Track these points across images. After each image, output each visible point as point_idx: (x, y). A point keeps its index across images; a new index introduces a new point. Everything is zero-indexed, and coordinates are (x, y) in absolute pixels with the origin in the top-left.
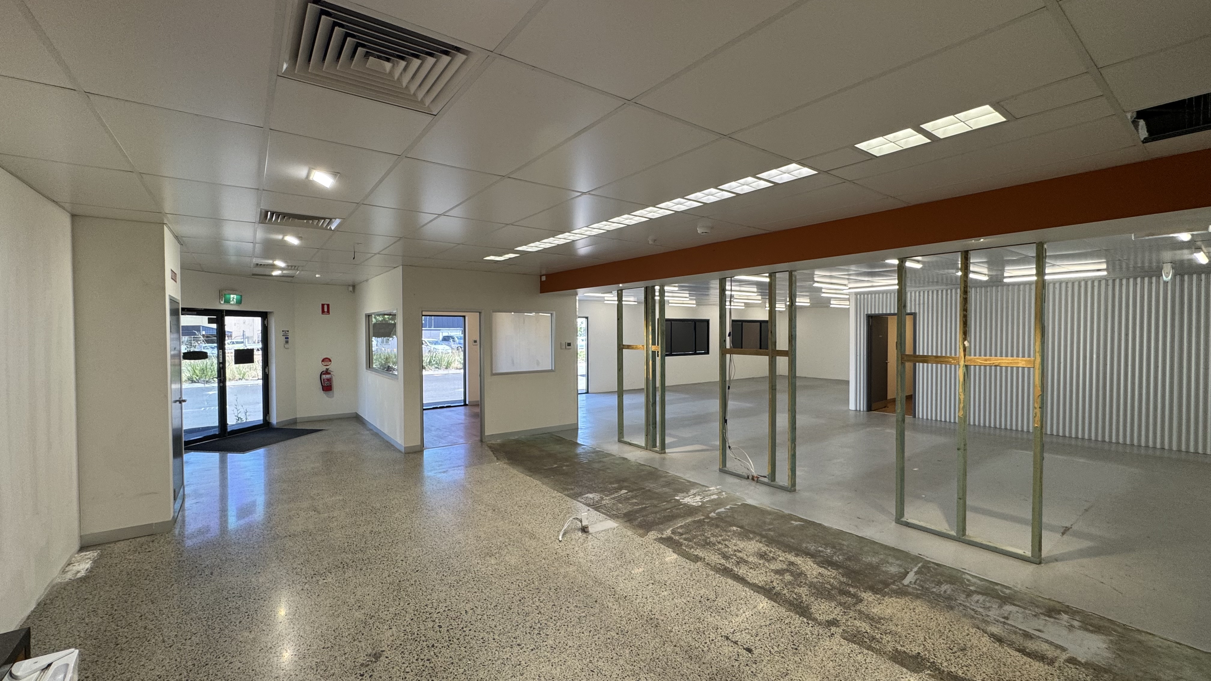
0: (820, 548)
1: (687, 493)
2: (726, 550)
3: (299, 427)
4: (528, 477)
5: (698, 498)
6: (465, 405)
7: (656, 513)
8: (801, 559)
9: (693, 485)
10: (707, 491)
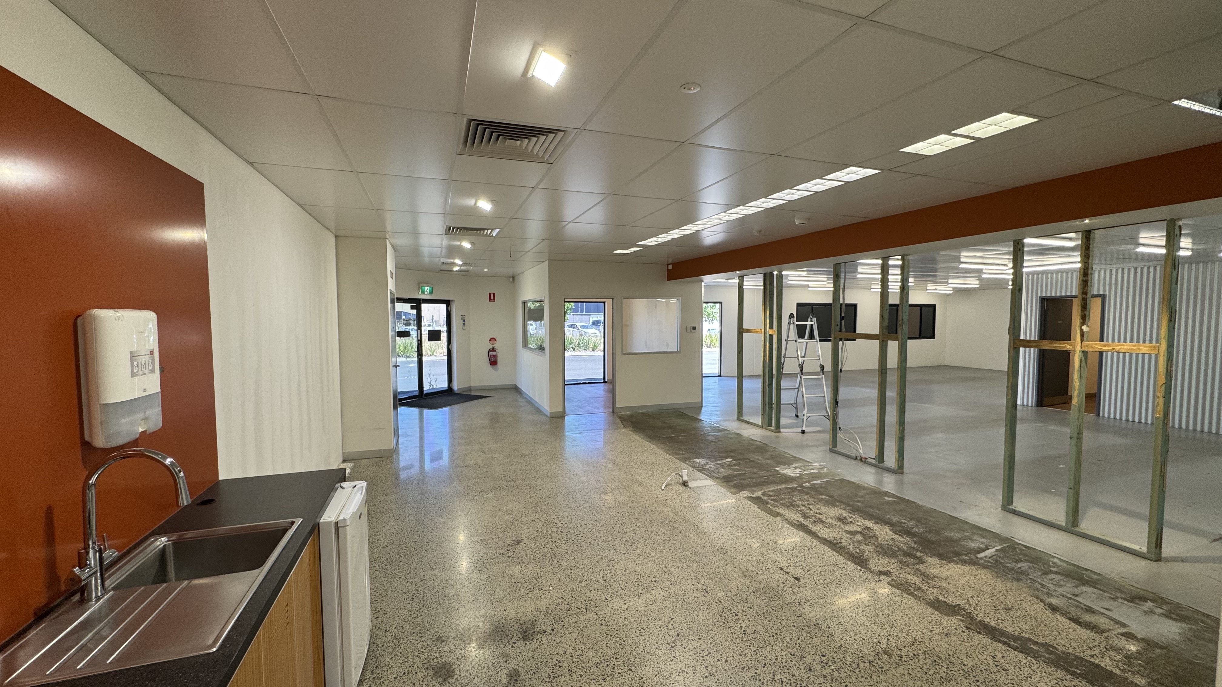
0: (903, 521)
1: (789, 466)
2: (808, 511)
3: (473, 393)
4: (647, 442)
5: (798, 471)
6: (605, 382)
7: (752, 478)
8: (879, 526)
9: (798, 460)
10: (809, 466)
